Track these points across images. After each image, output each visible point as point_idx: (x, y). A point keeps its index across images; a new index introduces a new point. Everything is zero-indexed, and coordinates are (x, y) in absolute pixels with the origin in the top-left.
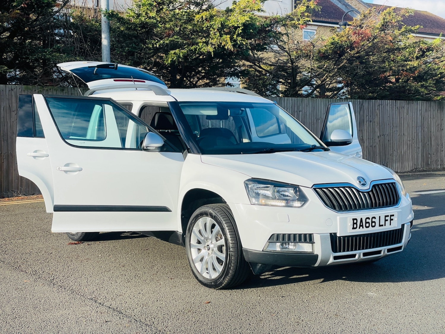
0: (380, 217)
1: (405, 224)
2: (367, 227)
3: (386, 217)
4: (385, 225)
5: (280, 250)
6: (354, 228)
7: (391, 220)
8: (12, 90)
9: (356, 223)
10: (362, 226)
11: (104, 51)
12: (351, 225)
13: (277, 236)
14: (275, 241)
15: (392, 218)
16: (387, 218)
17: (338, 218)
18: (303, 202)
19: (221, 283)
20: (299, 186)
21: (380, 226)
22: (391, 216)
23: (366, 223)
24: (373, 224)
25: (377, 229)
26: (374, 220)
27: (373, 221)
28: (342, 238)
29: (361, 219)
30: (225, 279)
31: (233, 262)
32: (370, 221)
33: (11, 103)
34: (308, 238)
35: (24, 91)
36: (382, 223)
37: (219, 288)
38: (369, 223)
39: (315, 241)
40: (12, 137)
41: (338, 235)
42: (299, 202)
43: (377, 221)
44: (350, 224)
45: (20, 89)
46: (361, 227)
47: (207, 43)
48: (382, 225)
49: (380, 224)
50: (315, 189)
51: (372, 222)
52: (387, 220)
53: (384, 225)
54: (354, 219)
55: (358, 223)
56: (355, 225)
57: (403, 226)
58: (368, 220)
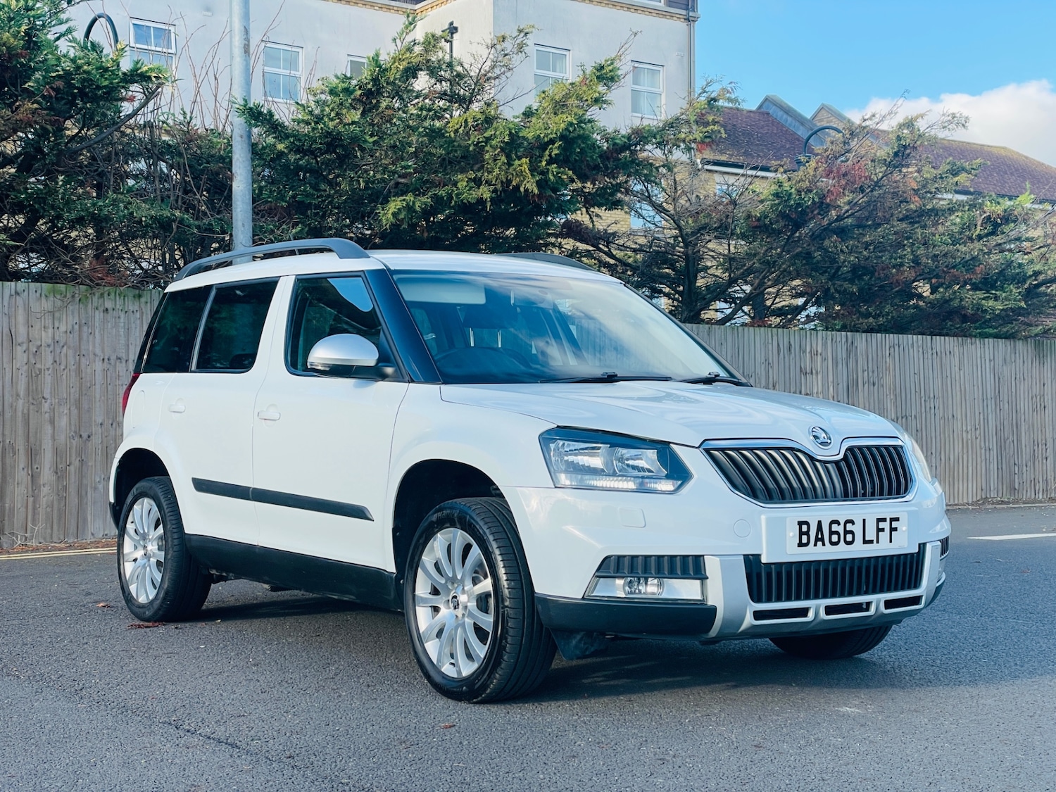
0: (864, 520)
1: (928, 545)
2: (833, 544)
3: (880, 523)
4: (878, 542)
5: (624, 596)
6: (801, 545)
7: (893, 529)
8: (18, 294)
9: (807, 533)
10: (822, 540)
11: (238, 203)
12: (794, 536)
13: (616, 561)
14: (613, 575)
15: (895, 524)
16: (882, 525)
17: (763, 517)
18: (680, 482)
19: (484, 687)
20: (669, 443)
21: (865, 542)
22: (892, 520)
23: (831, 533)
24: (849, 538)
25: (858, 550)
26: (849, 527)
27: (848, 529)
28: (773, 566)
29: (820, 523)
30: (492, 676)
31: (511, 632)
32: (840, 529)
33: (14, 327)
34: (692, 567)
35: (46, 296)
36: (871, 535)
37: (480, 698)
38: (837, 533)
39: (708, 574)
40: (15, 404)
41: (764, 560)
42: (670, 482)
43: (859, 529)
44: (791, 534)
45: (36, 291)
46: (820, 543)
47: (477, 182)
48: (871, 542)
49: (867, 539)
50: (707, 451)
51: (846, 532)
52: (883, 530)
53: (875, 541)
54: (803, 523)
55: (812, 534)
56: (805, 537)
57: (922, 549)
58: (835, 525)
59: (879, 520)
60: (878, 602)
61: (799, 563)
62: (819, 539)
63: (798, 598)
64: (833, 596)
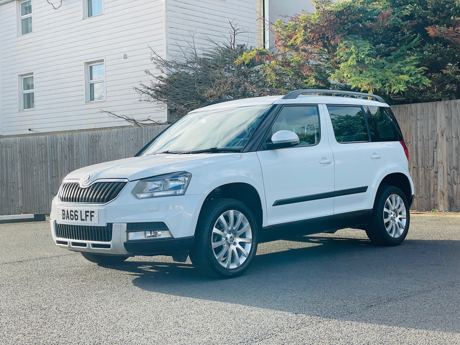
0: (81, 211)
1: (113, 224)
2: (71, 219)
6: (63, 218)
7: (92, 216)
15: (92, 214)
16: (87, 214)
22: (91, 212)
23: (71, 215)
24: (76, 217)
25: (79, 223)
26: (76, 213)
28: (58, 225)
29: (67, 211)
32: (73, 214)
36: (84, 217)
38: (72, 215)
41: (57, 222)
43: (79, 214)
46: (68, 219)
48: (84, 220)
49: (82, 219)
52: (88, 216)
53: (85, 220)
54: (63, 210)
55: (66, 215)
56: (64, 216)
57: (110, 225)
58: (72, 212)
59: (86, 212)
60: (89, 243)
61: (63, 225)
62: (68, 217)
63: (64, 238)
64: (73, 239)
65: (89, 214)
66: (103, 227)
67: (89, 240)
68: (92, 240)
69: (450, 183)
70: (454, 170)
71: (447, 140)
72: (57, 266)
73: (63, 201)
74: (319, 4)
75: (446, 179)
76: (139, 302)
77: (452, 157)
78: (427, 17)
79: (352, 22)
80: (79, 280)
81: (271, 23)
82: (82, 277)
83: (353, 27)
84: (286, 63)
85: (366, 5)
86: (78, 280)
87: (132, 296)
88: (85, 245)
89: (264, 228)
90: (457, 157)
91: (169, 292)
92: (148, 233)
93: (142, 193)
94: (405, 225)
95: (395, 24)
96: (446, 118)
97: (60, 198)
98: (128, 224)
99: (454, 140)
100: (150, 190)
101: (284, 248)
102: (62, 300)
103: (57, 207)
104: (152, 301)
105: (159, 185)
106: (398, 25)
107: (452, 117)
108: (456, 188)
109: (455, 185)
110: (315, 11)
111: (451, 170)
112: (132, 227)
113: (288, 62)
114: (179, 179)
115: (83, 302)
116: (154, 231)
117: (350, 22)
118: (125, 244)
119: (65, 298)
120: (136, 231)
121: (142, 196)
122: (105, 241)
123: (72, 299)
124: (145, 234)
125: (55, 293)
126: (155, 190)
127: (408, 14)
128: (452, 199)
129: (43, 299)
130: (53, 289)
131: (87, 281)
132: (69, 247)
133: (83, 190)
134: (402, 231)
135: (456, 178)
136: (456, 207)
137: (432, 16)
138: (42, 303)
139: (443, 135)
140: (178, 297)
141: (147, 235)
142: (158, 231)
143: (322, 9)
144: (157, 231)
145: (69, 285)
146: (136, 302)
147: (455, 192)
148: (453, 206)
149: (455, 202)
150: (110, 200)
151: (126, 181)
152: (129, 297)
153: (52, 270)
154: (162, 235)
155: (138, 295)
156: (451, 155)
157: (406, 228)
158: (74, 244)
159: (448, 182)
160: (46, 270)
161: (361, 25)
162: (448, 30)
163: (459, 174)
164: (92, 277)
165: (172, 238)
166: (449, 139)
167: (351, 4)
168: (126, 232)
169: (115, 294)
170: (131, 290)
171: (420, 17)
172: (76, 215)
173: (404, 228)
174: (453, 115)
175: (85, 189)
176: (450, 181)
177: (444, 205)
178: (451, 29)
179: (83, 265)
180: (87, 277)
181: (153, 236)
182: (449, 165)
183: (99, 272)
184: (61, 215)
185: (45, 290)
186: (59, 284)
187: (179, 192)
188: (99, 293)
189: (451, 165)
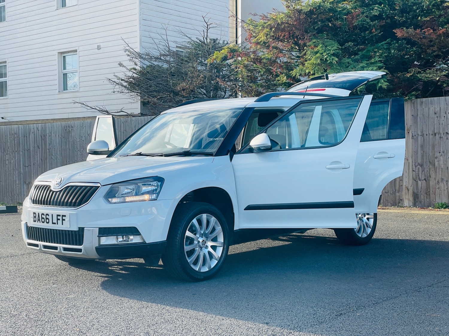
0: (52, 215)
1: (85, 228)
2: (43, 222)
3: (58, 217)
4: (57, 224)
6: (35, 221)
7: (63, 220)
15: (64, 218)
22: (63, 216)
23: (42, 218)
24: (47, 221)
25: (50, 226)
26: (47, 217)
29: (39, 214)
32: (44, 217)
36: (55, 221)
41: (28, 225)
43: (50, 218)
48: (55, 223)
49: (53, 222)
52: (59, 219)
53: (56, 223)
54: (34, 213)
55: (37, 217)
56: (35, 218)
57: (82, 230)
58: (43, 215)
59: (58, 215)
60: (60, 247)
61: (34, 227)
62: (39, 220)
63: (35, 240)
64: (44, 242)
65: (60, 218)
66: (75, 231)
67: (60, 243)
68: (63, 244)
69: (415, 179)
70: (419, 166)
71: (413, 137)
72: (28, 265)
73: (34, 203)
74: (289, 3)
75: (411, 175)
76: (109, 308)
77: (417, 154)
78: (395, 18)
79: (322, 21)
80: (50, 283)
81: (243, 21)
82: (53, 278)
83: (322, 26)
84: (258, 60)
85: (335, 4)
86: (49, 281)
87: (103, 301)
88: (56, 248)
89: (235, 231)
90: (422, 154)
91: (140, 297)
92: (120, 238)
93: (114, 197)
94: (372, 224)
95: (363, 24)
96: (412, 116)
97: (31, 200)
98: (100, 228)
99: (419, 138)
100: (123, 194)
101: (254, 247)
102: (32, 305)
103: (28, 209)
104: (123, 308)
105: (131, 190)
106: (366, 25)
107: (417, 115)
108: (420, 183)
109: (420, 181)
110: (286, 11)
111: (416, 167)
112: (104, 232)
113: (259, 59)
114: (151, 184)
115: (54, 307)
116: (126, 235)
117: (320, 21)
118: (96, 248)
119: (35, 303)
120: (109, 235)
121: (114, 200)
122: (76, 245)
123: (43, 304)
124: (117, 239)
125: (25, 297)
126: (127, 194)
127: (376, 14)
128: (417, 195)
129: (13, 304)
130: (23, 293)
131: (58, 283)
132: (40, 249)
133: (55, 193)
134: (369, 230)
135: (421, 174)
136: (421, 202)
137: (400, 17)
138: (11, 308)
139: (409, 133)
140: (150, 304)
141: (119, 239)
142: (131, 235)
143: (292, 8)
144: (129, 236)
145: (39, 288)
146: (107, 308)
147: (420, 188)
148: (417, 202)
149: (419, 198)
150: (82, 205)
151: (99, 185)
152: (100, 303)
153: (22, 270)
154: (134, 239)
155: (110, 301)
156: (416, 153)
157: (373, 228)
158: (45, 247)
159: (413, 178)
160: (17, 269)
161: (330, 25)
162: (416, 32)
163: (423, 171)
164: (64, 279)
165: (144, 242)
166: (415, 137)
167: (320, 3)
168: (98, 236)
169: (86, 299)
170: (102, 294)
171: (388, 17)
172: (47, 219)
173: (371, 228)
174: (419, 113)
175: (57, 192)
176: (415, 177)
177: (409, 200)
178: (418, 31)
179: (54, 264)
180: (58, 278)
181: (125, 241)
182: (414, 161)
183: (71, 272)
184: (32, 217)
185: (15, 293)
186: (30, 286)
187: (151, 198)
188: (70, 298)
189: (416, 162)
